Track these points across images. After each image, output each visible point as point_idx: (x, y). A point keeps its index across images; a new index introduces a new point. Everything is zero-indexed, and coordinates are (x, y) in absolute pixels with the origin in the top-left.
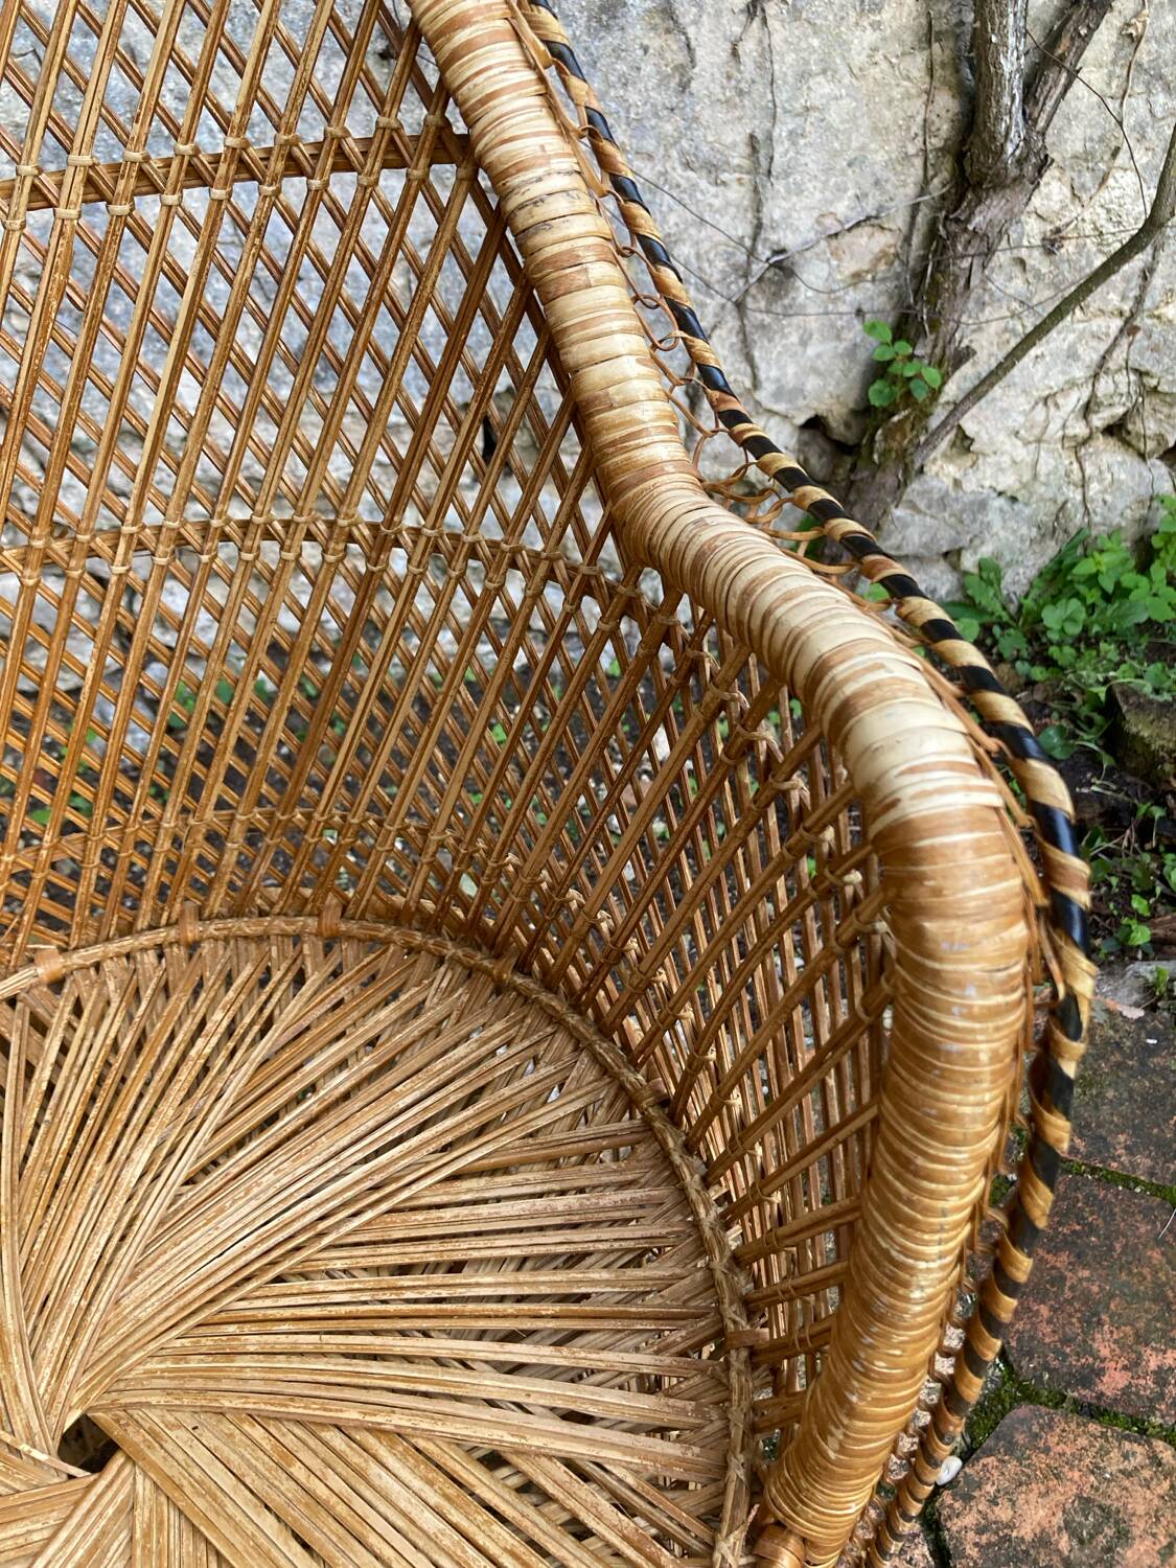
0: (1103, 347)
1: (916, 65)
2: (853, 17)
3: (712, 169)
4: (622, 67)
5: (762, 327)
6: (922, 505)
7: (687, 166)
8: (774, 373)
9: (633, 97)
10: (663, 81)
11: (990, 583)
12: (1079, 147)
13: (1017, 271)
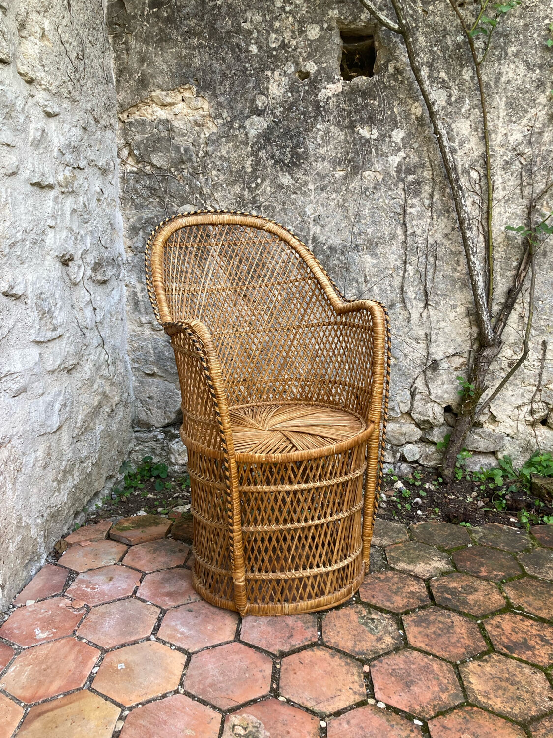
0: (532, 394)
1: (467, 320)
2: (449, 310)
3: (416, 340)
4: (394, 317)
5: (431, 378)
6: (483, 436)
7: (410, 338)
8: (435, 391)
9: (397, 323)
10: (404, 320)
11: (508, 463)
12: (513, 341)
13: (502, 371)
